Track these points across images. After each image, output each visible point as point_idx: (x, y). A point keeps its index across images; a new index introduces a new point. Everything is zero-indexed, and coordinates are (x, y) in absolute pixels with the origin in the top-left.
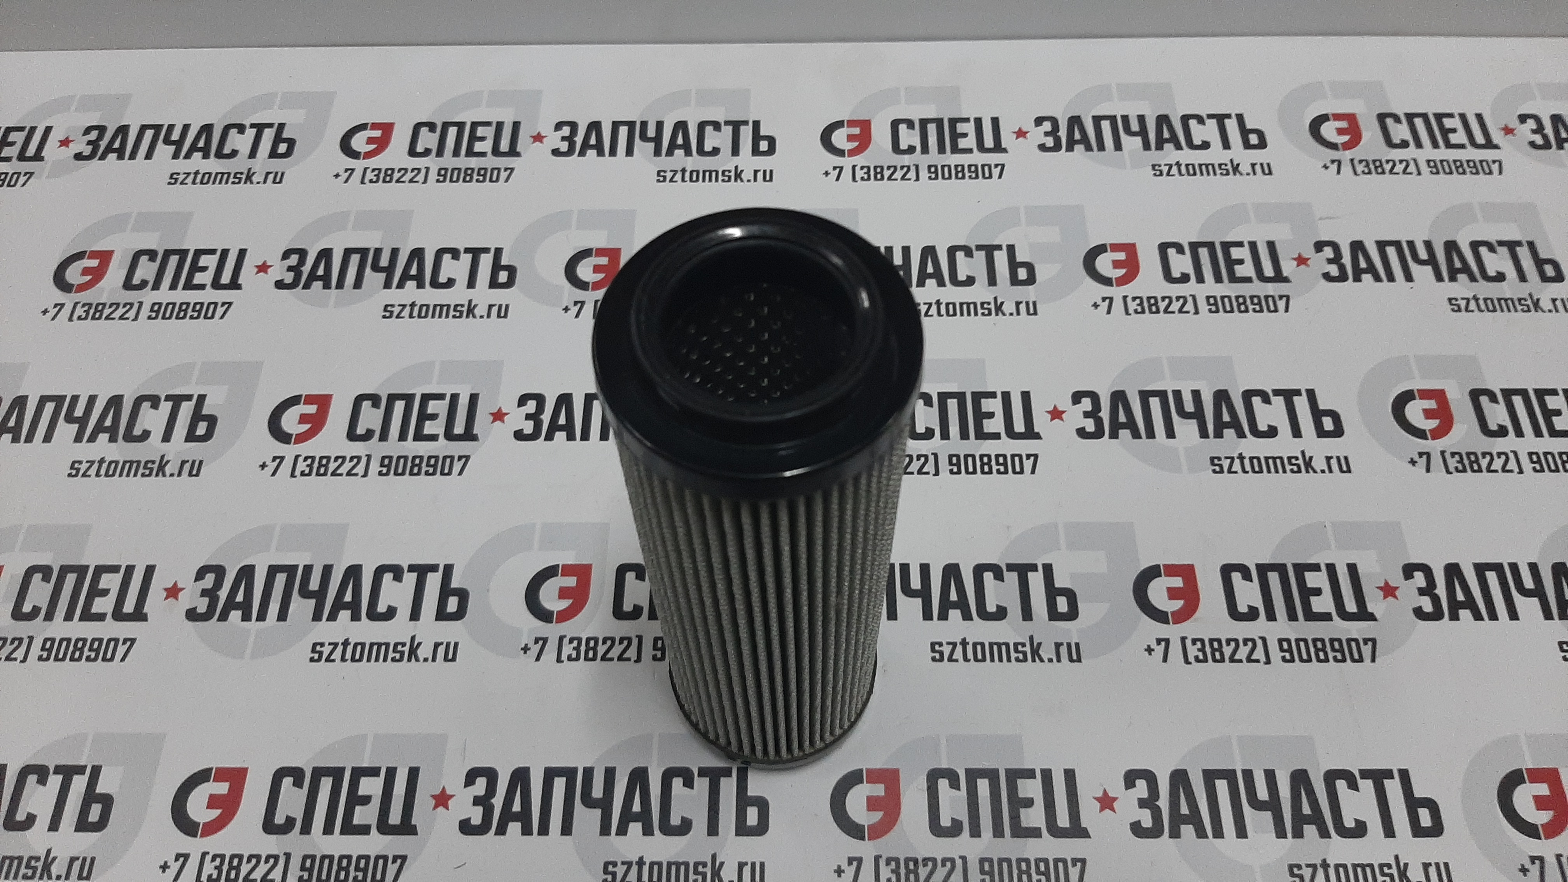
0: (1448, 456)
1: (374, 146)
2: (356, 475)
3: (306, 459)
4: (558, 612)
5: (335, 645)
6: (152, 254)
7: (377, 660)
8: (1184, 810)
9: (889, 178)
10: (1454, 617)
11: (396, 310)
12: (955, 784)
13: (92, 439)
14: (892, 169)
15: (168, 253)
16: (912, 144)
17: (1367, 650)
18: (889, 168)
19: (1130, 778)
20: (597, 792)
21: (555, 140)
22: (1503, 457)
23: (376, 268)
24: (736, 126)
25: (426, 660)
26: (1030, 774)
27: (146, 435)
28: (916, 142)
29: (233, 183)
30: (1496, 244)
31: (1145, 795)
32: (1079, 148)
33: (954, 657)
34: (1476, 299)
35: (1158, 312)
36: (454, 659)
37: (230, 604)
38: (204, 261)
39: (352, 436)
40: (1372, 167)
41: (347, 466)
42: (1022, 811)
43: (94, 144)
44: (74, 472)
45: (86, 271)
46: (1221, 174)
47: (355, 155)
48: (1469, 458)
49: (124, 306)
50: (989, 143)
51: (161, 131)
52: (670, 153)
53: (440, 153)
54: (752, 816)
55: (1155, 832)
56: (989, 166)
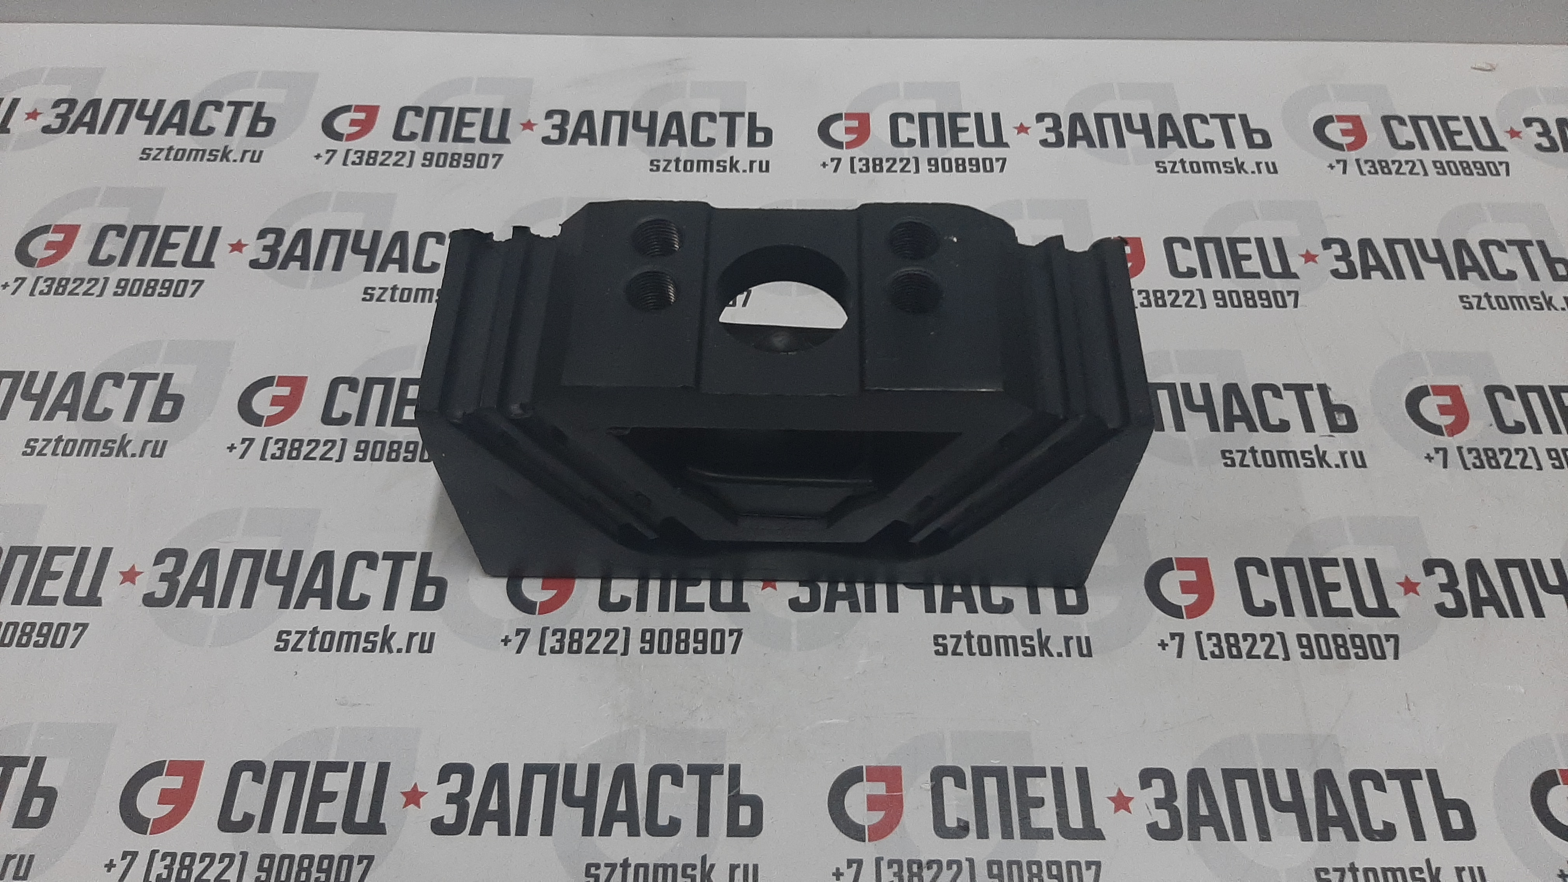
0: (1465, 452)
1: (357, 129)
2: (330, 459)
3: (277, 442)
4: (542, 603)
5: (303, 633)
6: (120, 230)
7: (347, 650)
8: (1204, 811)
9: (889, 170)
10: (1478, 613)
11: (377, 293)
12: (960, 783)
13: (50, 417)
14: (891, 162)
15: (137, 229)
16: (912, 137)
17: (1389, 647)
18: (888, 160)
19: (1146, 777)
20: (580, 790)
21: (545, 128)
22: (1521, 454)
23: (357, 250)
24: (732, 117)
25: (399, 651)
26: (1040, 772)
27: (107, 413)
28: (916, 135)
29: (209, 160)
30: (1505, 243)
31: (1162, 795)
32: (1082, 144)
33: (959, 651)
34: (1487, 296)
35: (1165, 305)
36: (429, 651)
37: (191, 590)
38: (175, 237)
39: (327, 419)
40: (1378, 166)
41: (321, 449)
42: (1032, 811)
43: (64, 117)
44: (29, 450)
45: (50, 245)
46: (1226, 172)
47: (338, 136)
48: (1487, 455)
49: (89, 282)
50: (990, 137)
51: (133, 107)
52: (663, 143)
53: (426, 137)
54: (745, 816)
55: (1173, 834)
56: (991, 160)
